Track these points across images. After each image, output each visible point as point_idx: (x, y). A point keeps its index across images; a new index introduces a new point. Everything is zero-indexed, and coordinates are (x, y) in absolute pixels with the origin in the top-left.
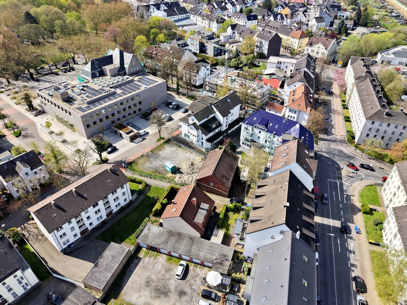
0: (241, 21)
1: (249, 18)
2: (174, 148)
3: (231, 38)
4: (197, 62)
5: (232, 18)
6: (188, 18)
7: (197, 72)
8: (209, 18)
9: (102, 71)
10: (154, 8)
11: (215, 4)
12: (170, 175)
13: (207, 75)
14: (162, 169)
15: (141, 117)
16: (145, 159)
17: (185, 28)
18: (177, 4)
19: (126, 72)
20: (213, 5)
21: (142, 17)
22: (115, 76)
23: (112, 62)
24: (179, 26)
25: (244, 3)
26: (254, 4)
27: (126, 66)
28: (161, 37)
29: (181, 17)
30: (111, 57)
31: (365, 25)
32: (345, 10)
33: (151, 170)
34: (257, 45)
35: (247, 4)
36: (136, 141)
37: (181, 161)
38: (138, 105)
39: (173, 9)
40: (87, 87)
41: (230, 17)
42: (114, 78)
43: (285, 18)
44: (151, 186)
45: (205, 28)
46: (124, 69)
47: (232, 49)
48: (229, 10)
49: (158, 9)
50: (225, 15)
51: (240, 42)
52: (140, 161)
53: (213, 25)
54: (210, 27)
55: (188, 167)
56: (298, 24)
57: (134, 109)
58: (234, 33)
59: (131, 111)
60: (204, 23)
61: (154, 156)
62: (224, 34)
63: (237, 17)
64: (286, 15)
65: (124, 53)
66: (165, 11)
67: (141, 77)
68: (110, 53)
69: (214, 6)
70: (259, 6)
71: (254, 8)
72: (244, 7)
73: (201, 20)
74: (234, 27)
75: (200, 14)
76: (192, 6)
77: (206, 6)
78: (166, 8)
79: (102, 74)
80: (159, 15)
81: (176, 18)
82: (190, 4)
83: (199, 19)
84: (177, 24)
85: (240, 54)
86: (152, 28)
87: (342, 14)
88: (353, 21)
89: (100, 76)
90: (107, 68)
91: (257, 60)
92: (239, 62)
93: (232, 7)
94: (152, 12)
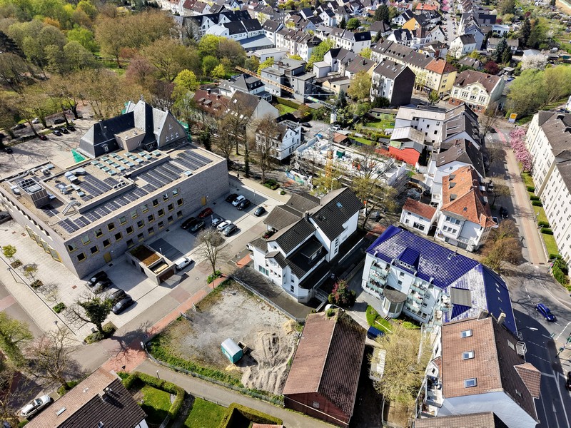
0: (346, 43)
1: (358, 38)
2: (240, 298)
3: (330, 71)
4: (279, 119)
5: (330, 36)
6: (262, 36)
7: (280, 139)
8: (295, 37)
9: (115, 141)
10: (210, 20)
11: (302, 13)
12: (231, 367)
13: (296, 141)
14: (215, 351)
15: (182, 227)
16: (184, 325)
17: (258, 53)
18: (244, 14)
19: (156, 142)
20: (300, 15)
21: (190, 36)
22: (136, 150)
23: (132, 126)
24: (248, 50)
25: (347, 11)
26: (361, 12)
27: (157, 132)
28: (220, 69)
29: (251, 34)
30: (131, 114)
31: (536, 47)
32: (500, 22)
33: (196, 354)
34: (375, 85)
35: (350, 12)
36: (170, 281)
37: (253, 331)
38: (176, 206)
39: (239, 21)
40: (85, 174)
41: (328, 35)
42: (135, 155)
43: (413, 36)
44: (193, 398)
45: (289, 52)
46: (154, 136)
47: (333, 89)
48: (325, 23)
49: (216, 21)
50: (319, 32)
51: (347, 78)
52: (176, 332)
53: (301, 49)
54: (296, 51)
55: (267, 348)
56: (434, 46)
57: (168, 213)
58: (336, 62)
59: (164, 218)
60: (287, 44)
61: (202, 317)
62: (321, 64)
63: (339, 36)
64: (414, 32)
65: (155, 110)
66: (226, 25)
67: (182, 151)
68: (130, 107)
69: (302, 17)
70: (370, 16)
71: (362, 19)
72: (346, 16)
73: (282, 40)
74: (335, 53)
75: (281, 31)
76: (268, 17)
77: (289, 16)
78: (228, 21)
79: (115, 147)
80: (216, 32)
81: (243, 36)
82: (265, 13)
83: (280, 38)
84: (245, 46)
85: (347, 98)
86: (205, 54)
87: (498, 29)
88: (517, 41)
89: (111, 151)
90: (124, 137)
91: (375, 109)
92: (347, 115)
93: (328, 17)
94: (206, 27)
